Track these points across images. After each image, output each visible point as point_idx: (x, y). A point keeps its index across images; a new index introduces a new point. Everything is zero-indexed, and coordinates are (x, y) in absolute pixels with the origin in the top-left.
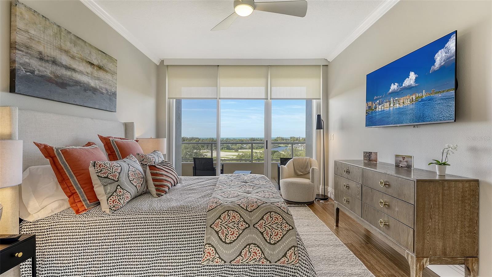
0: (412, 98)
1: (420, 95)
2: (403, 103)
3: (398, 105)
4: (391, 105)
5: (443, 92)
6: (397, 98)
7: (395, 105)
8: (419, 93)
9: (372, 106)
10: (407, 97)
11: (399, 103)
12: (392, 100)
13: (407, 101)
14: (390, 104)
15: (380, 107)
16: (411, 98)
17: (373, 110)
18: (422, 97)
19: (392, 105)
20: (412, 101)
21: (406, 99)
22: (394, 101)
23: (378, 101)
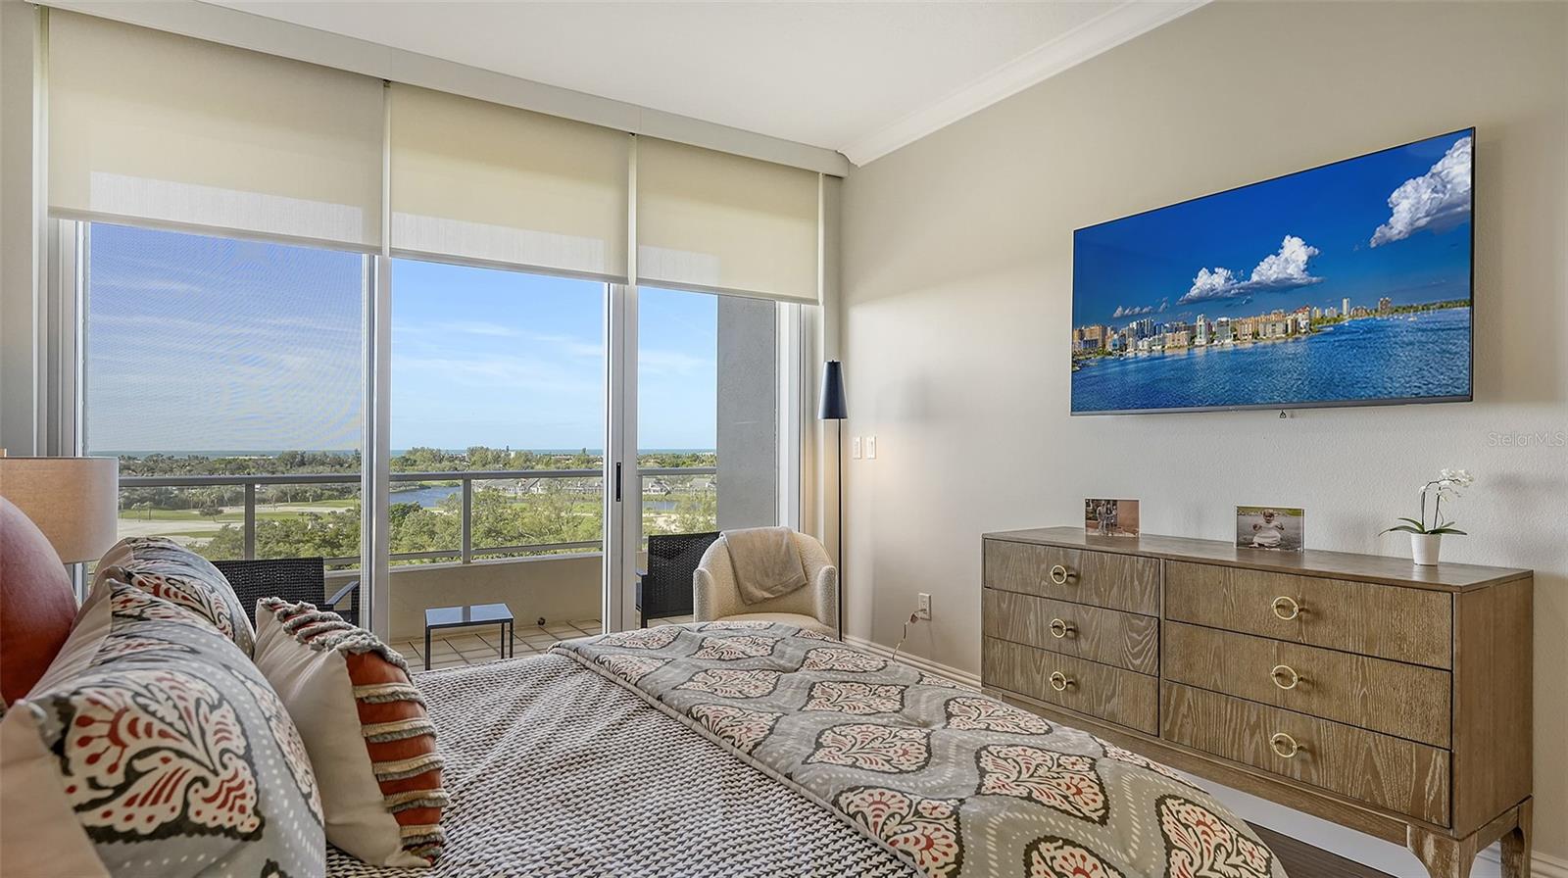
0: (1296, 322)
1: (1330, 312)
2: (1255, 335)
3: (1229, 341)
4: (1197, 341)
5: (1426, 307)
6: (1224, 319)
7: (1216, 342)
8: (1322, 306)
9: (1104, 341)
10: (1273, 317)
11: (1235, 336)
12: (1202, 323)
13: (1274, 331)
14: (1193, 338)
15: (1144, 344)
16: (1289, 322)
17: (1110, 354)
18: (1335, 320)
19: (1201, 340)
20: (1296, 330)
21: (1265, 324)
22: (1210, 327)
23: (1134, 325)
